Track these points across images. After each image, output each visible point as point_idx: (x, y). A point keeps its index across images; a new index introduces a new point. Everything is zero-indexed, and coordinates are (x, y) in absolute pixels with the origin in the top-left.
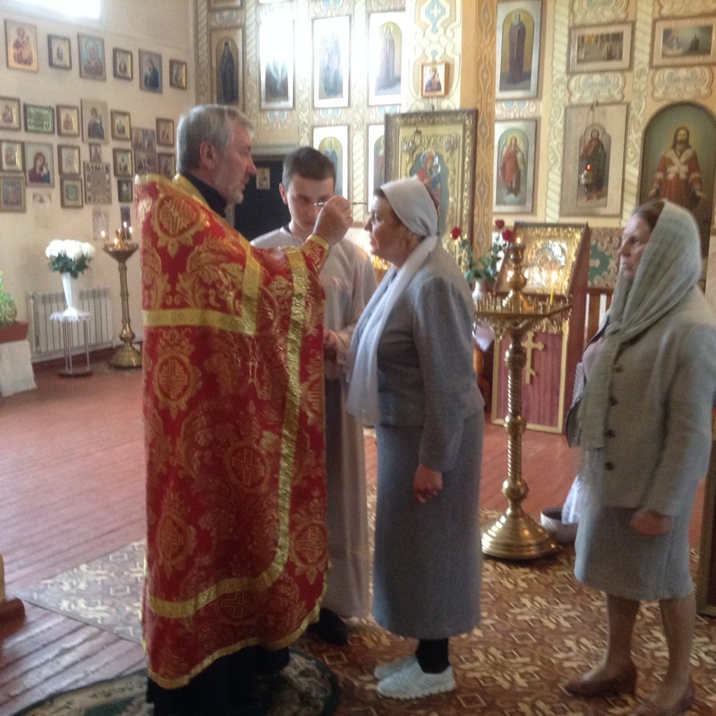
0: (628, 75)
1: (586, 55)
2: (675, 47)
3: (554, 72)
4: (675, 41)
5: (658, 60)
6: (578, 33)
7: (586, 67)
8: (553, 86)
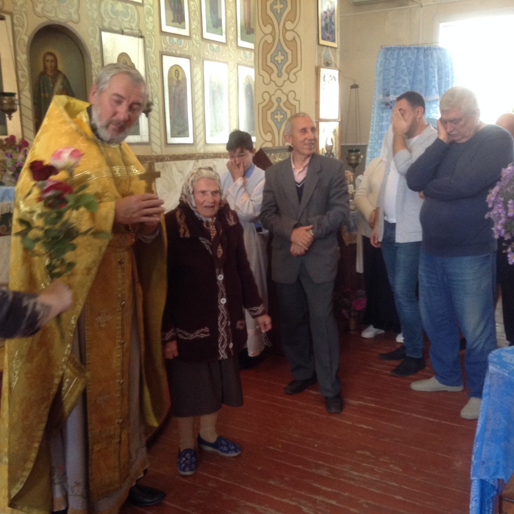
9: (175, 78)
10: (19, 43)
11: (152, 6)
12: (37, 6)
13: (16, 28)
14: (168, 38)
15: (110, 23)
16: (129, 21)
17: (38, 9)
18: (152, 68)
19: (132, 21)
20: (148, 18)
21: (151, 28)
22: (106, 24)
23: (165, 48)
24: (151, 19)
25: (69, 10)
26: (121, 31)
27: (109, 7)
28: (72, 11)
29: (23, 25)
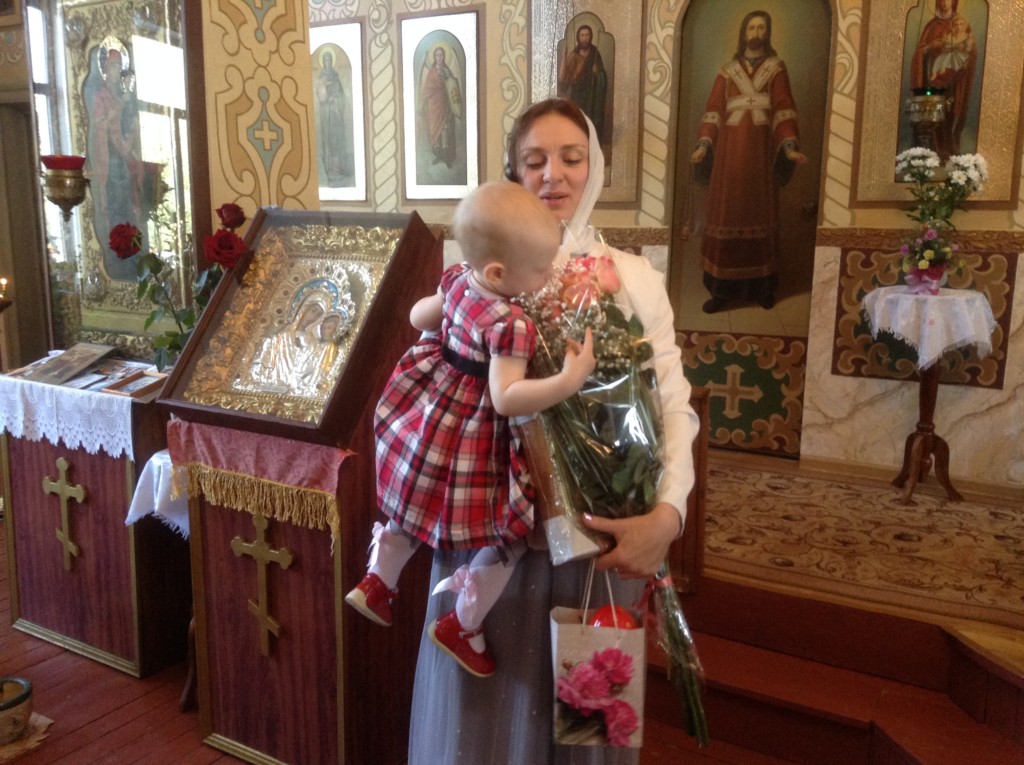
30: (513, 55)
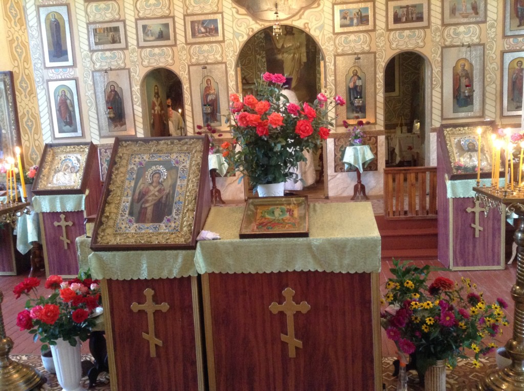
0: (125, 51)
1: (99, 40)
2: (150, 35)
3: (82, 50)
4: (149, 32)
5: (142, 44)
6: (93, 26)
7: (100, 47)
8: (83, 59)
9: (517, 67)
10: (378, 68)
11: (496, 21)
12: (393, 44)
13: (377, 60)
14: (511, 40)
15: (451, 42)
16: (470, 36)
17: (394, 46)
18: (491, 64)
19: (472, 35)
20: (490, 30)
21: (493, 36)
22: (447, 43)
23: (507, 48)
24: (493, 30)
25: (418, 41)
26: (462, 45)
27: (452, 31)
28: (419, 41)
29: (382, 57)
30: (90, 93)
